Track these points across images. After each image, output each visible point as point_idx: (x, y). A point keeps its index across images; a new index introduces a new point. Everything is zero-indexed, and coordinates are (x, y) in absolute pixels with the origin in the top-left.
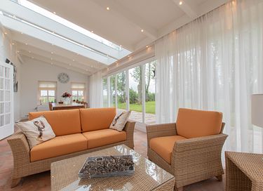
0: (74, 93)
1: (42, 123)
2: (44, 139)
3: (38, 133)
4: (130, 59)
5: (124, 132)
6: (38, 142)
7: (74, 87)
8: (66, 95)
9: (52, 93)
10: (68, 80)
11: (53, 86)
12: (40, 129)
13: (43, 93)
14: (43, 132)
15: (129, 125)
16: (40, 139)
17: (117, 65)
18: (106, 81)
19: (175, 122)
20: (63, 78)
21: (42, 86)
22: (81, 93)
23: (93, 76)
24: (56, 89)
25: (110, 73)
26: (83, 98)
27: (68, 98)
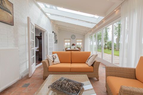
0: (78, 44)
1: (55, 56)
2: (55, 63)
3: (53, 60)
4: (104, 22)
5: (92, 67)
6: (52, 64)
7: (77, 41)
8: (73, 45)
9: (69, 44)
10: (75, 38)
11: (69, 41)
12: (54, 59)
13: (66, 44)
14: (55, 60)
15: (95, 64)
16: (53, 63)
17: (97, 27)
18: (92, 37)
19: (136, 68)
20: (73, 37)
21: (66, 41)
22: (81, 43)
23: (86, 35)
24: (70, 42)
25: (93, 33)
26: (81, 46)
27: (74, 46)
